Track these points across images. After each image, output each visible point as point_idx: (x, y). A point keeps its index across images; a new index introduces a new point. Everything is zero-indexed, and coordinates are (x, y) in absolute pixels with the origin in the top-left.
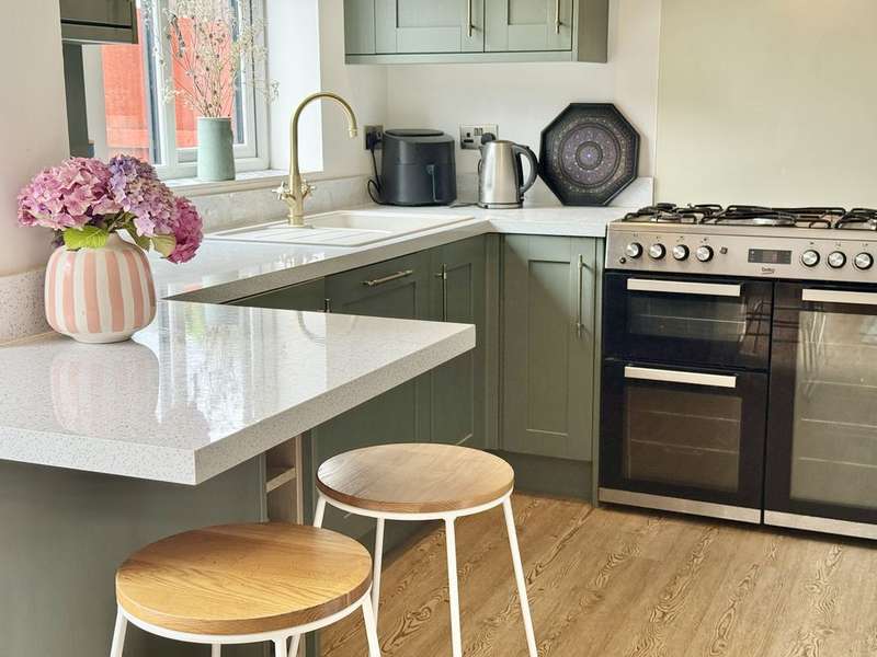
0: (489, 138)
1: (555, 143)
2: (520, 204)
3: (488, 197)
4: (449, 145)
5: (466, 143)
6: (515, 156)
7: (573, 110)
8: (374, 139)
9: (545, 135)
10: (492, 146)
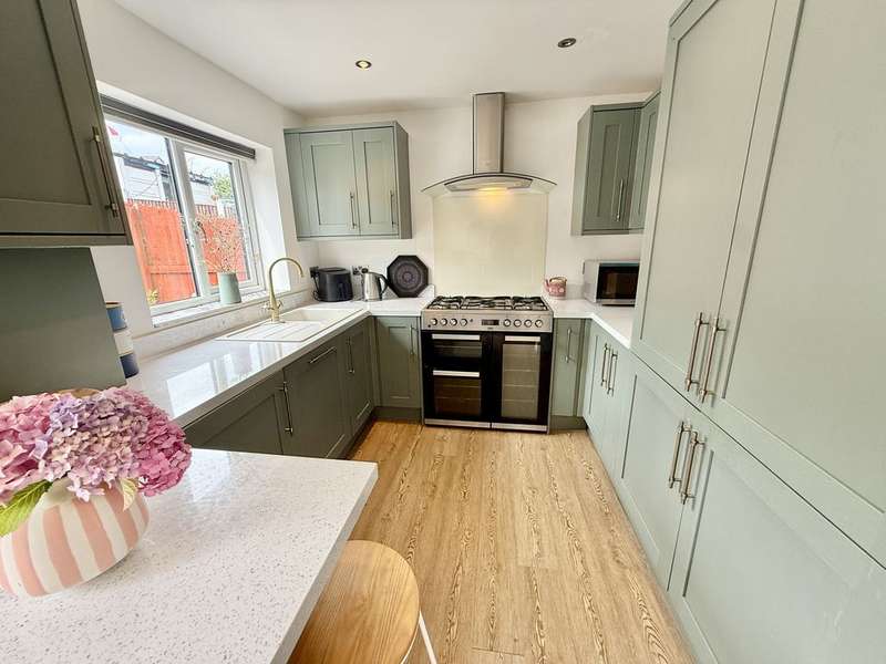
0: (365, 271)
1: (393, 272)
2: (381, 298)
3: (367, 297)
4: (348, 275)
5: (356, 272)
6: (377, 279)
7: (400, 258)
8: (314, 273)
9: (389, 268)
10: (367, 275)
